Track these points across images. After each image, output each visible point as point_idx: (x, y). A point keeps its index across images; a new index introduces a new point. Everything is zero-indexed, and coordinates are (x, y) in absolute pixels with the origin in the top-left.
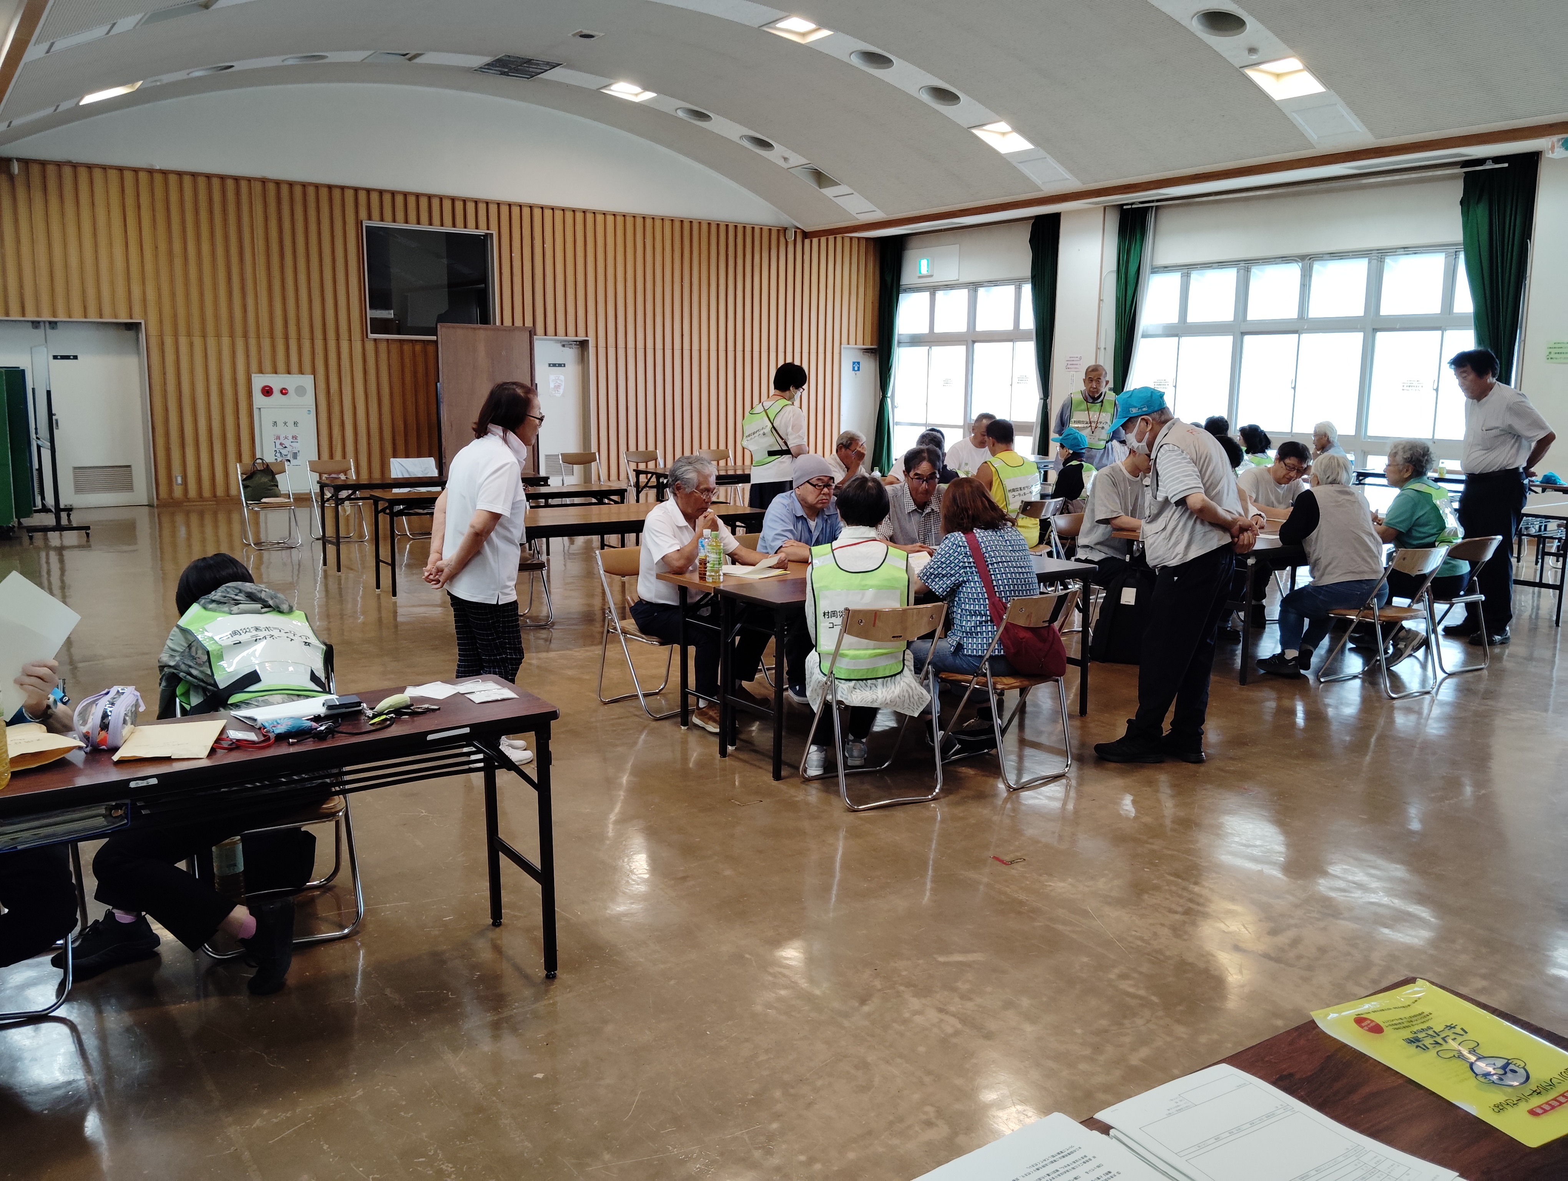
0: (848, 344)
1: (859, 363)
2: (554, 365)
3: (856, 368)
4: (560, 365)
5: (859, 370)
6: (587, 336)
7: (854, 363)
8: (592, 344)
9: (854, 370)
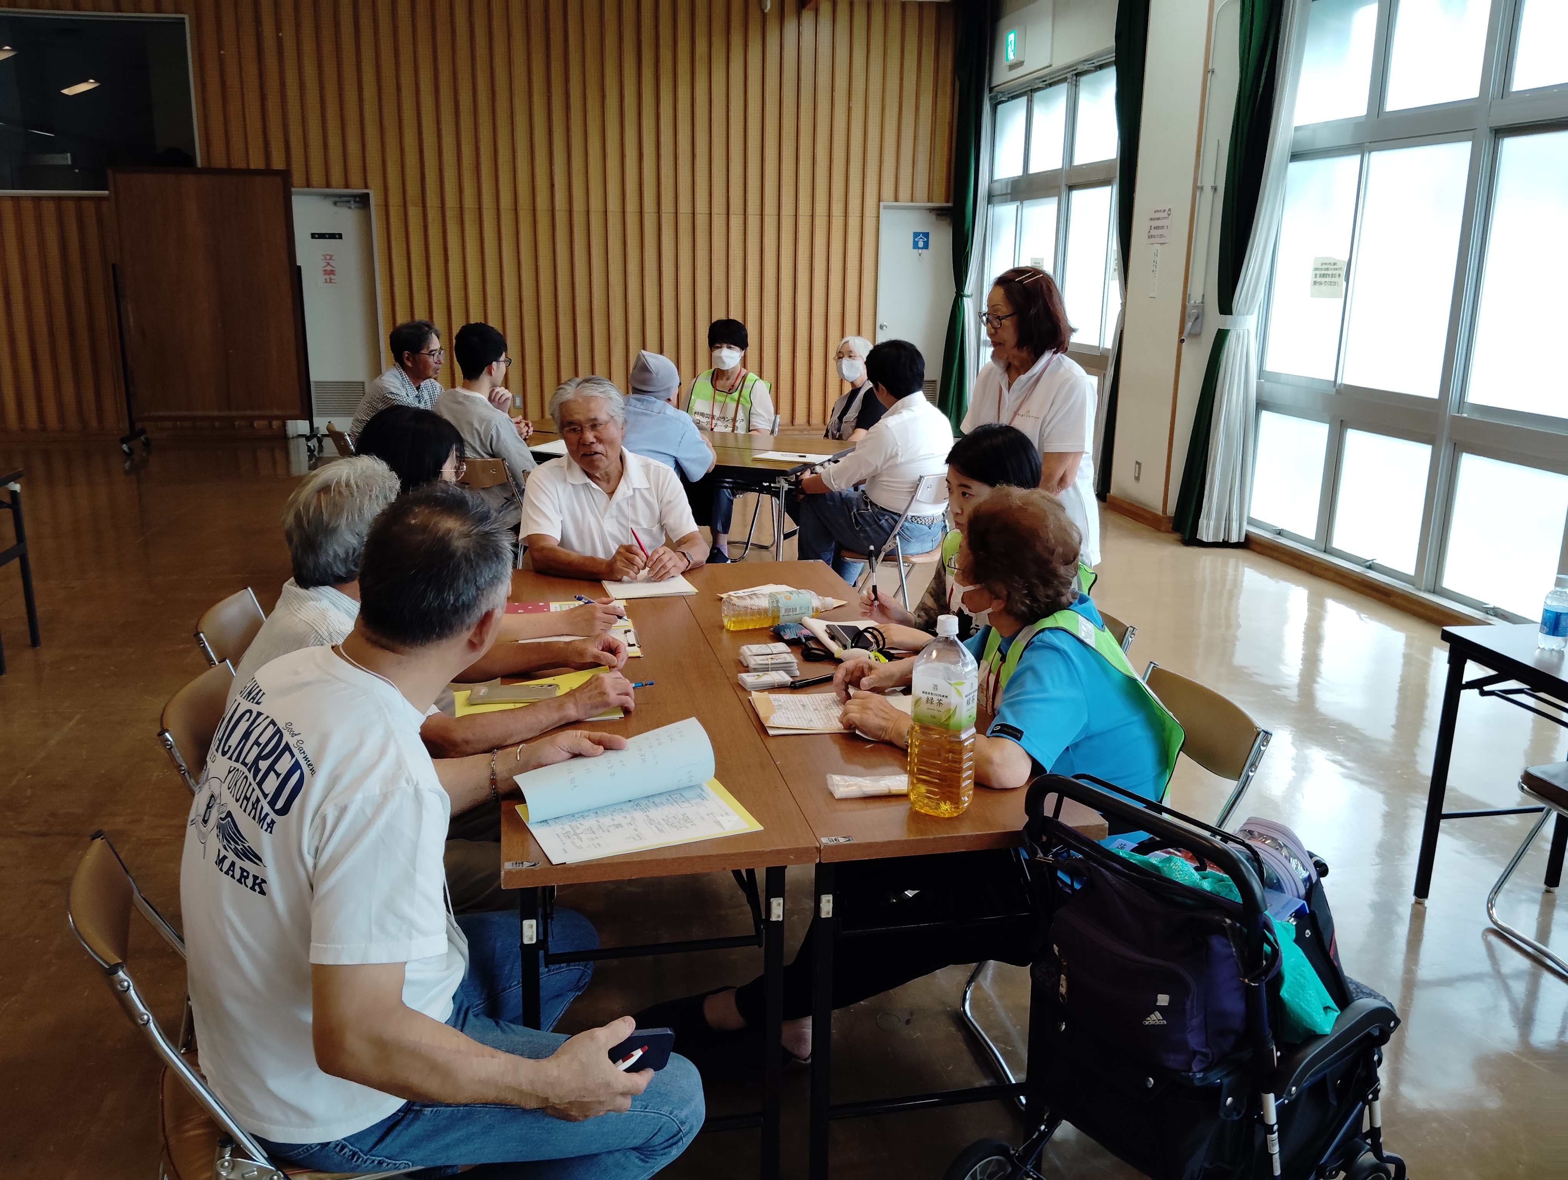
0: (896, 200)
1: (926, 235)
2: (322, 236)
3: (921, 244)
4: (332, 236)
5: (926, 246)
6: (366, 187)
7: (916, 235)
8: (374, 200)
9: (915, 246)
